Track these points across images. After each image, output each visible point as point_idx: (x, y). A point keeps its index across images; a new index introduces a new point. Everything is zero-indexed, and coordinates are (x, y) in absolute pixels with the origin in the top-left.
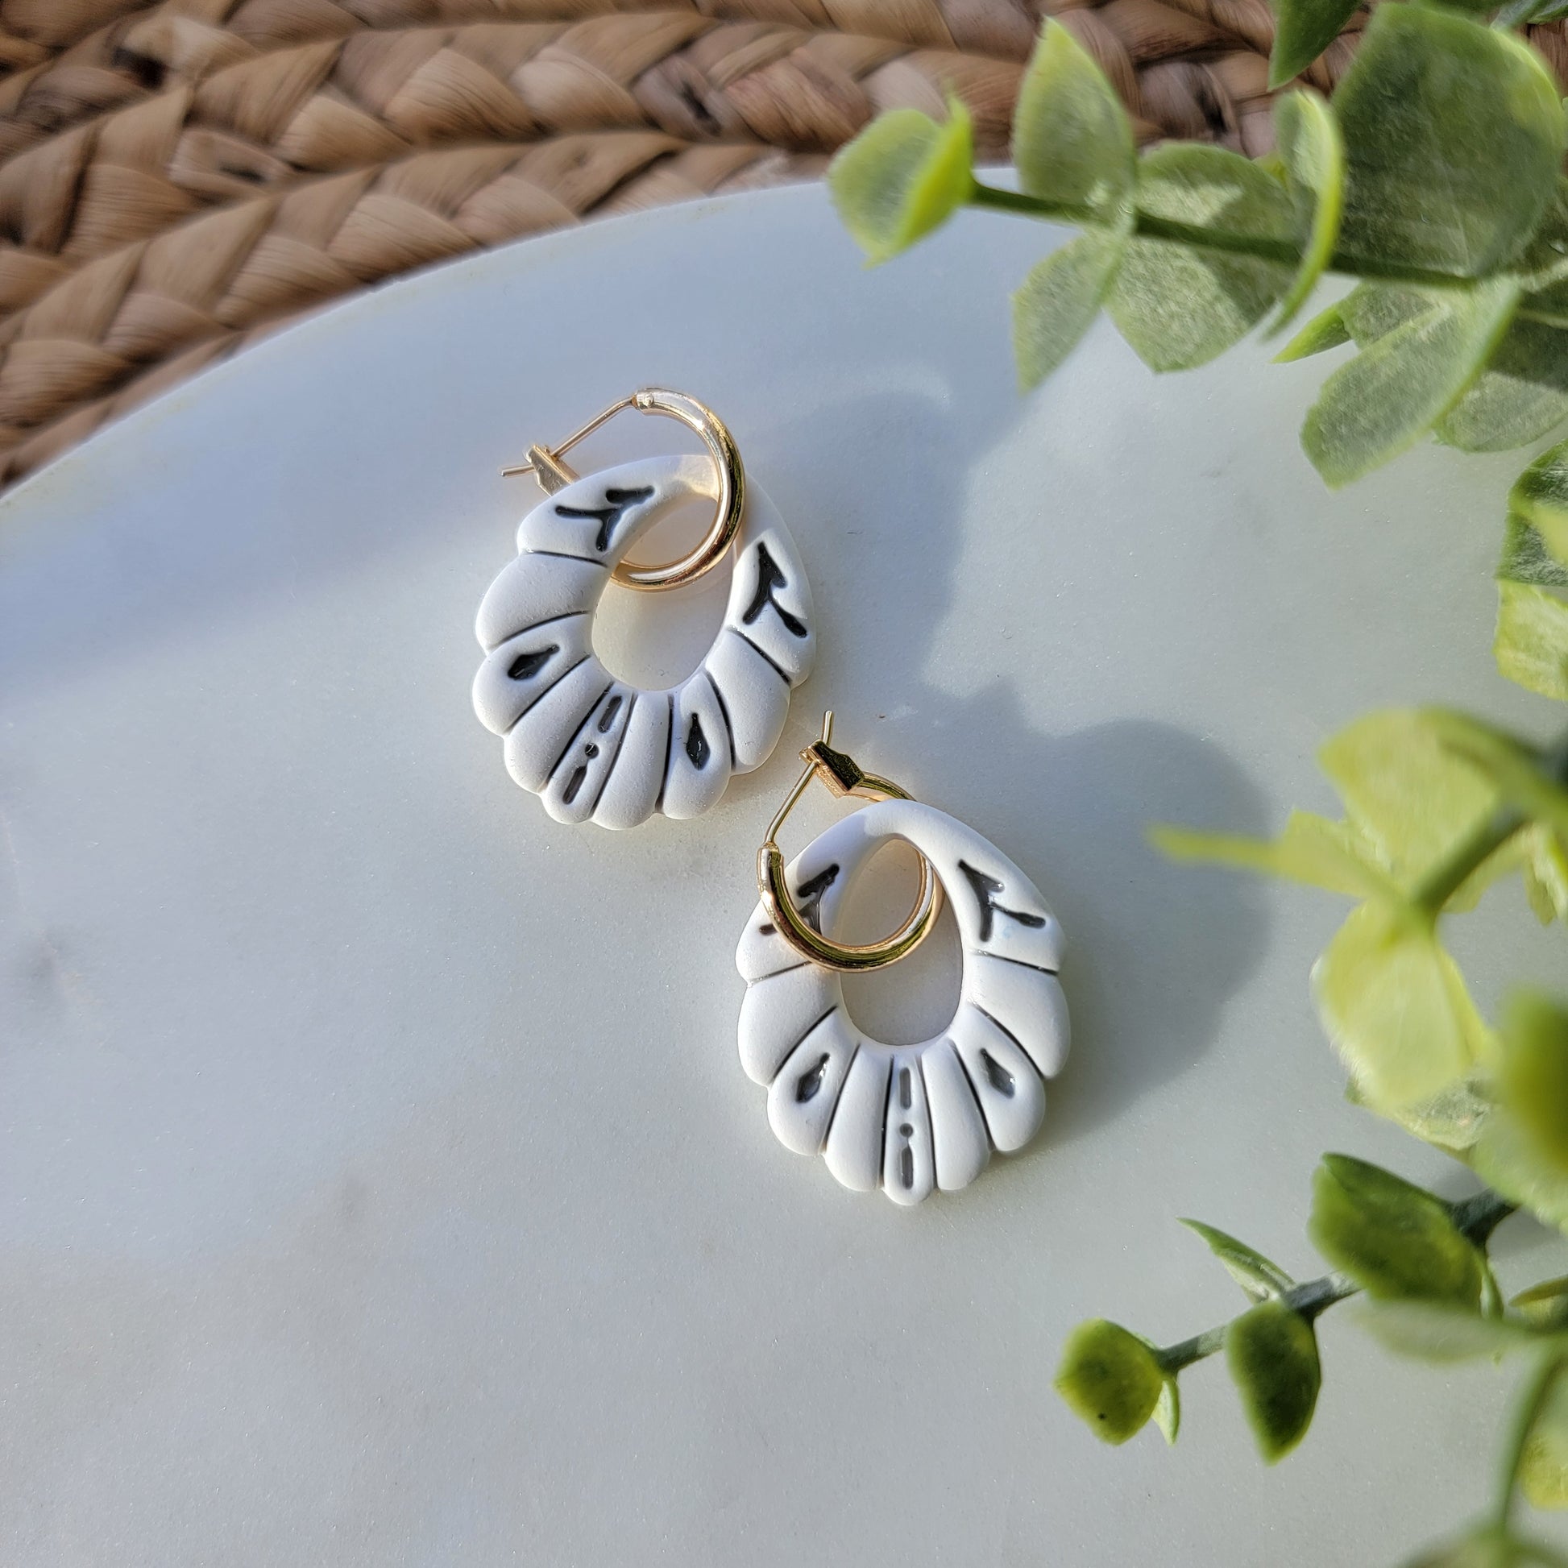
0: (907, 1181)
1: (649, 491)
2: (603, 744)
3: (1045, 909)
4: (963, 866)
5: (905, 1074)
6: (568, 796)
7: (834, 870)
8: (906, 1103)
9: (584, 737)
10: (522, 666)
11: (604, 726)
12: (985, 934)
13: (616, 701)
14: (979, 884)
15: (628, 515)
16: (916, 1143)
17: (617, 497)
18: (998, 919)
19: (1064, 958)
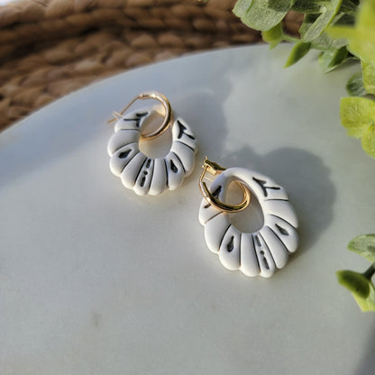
0: (268, 268)
1: (147, 113)
2: (148, 171)
3: (279, 184)
4: (254, 179)
5: (256, 237)
6: (142, 185)
7: (220, 187)
8: (260, 245)
9: (143, 169)
10: (122, 155)
11: (148, 166)
12: (266, 195)
13: (150, 161)
14: (260, 183)
15: (143, 119)
16: (266, 255)
17: (139, 116)
18: (267, 190)
19: (288, 195)
